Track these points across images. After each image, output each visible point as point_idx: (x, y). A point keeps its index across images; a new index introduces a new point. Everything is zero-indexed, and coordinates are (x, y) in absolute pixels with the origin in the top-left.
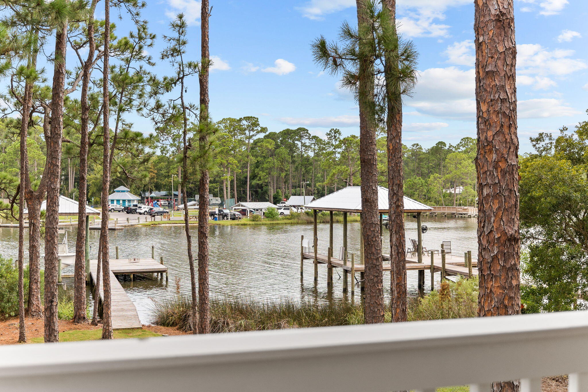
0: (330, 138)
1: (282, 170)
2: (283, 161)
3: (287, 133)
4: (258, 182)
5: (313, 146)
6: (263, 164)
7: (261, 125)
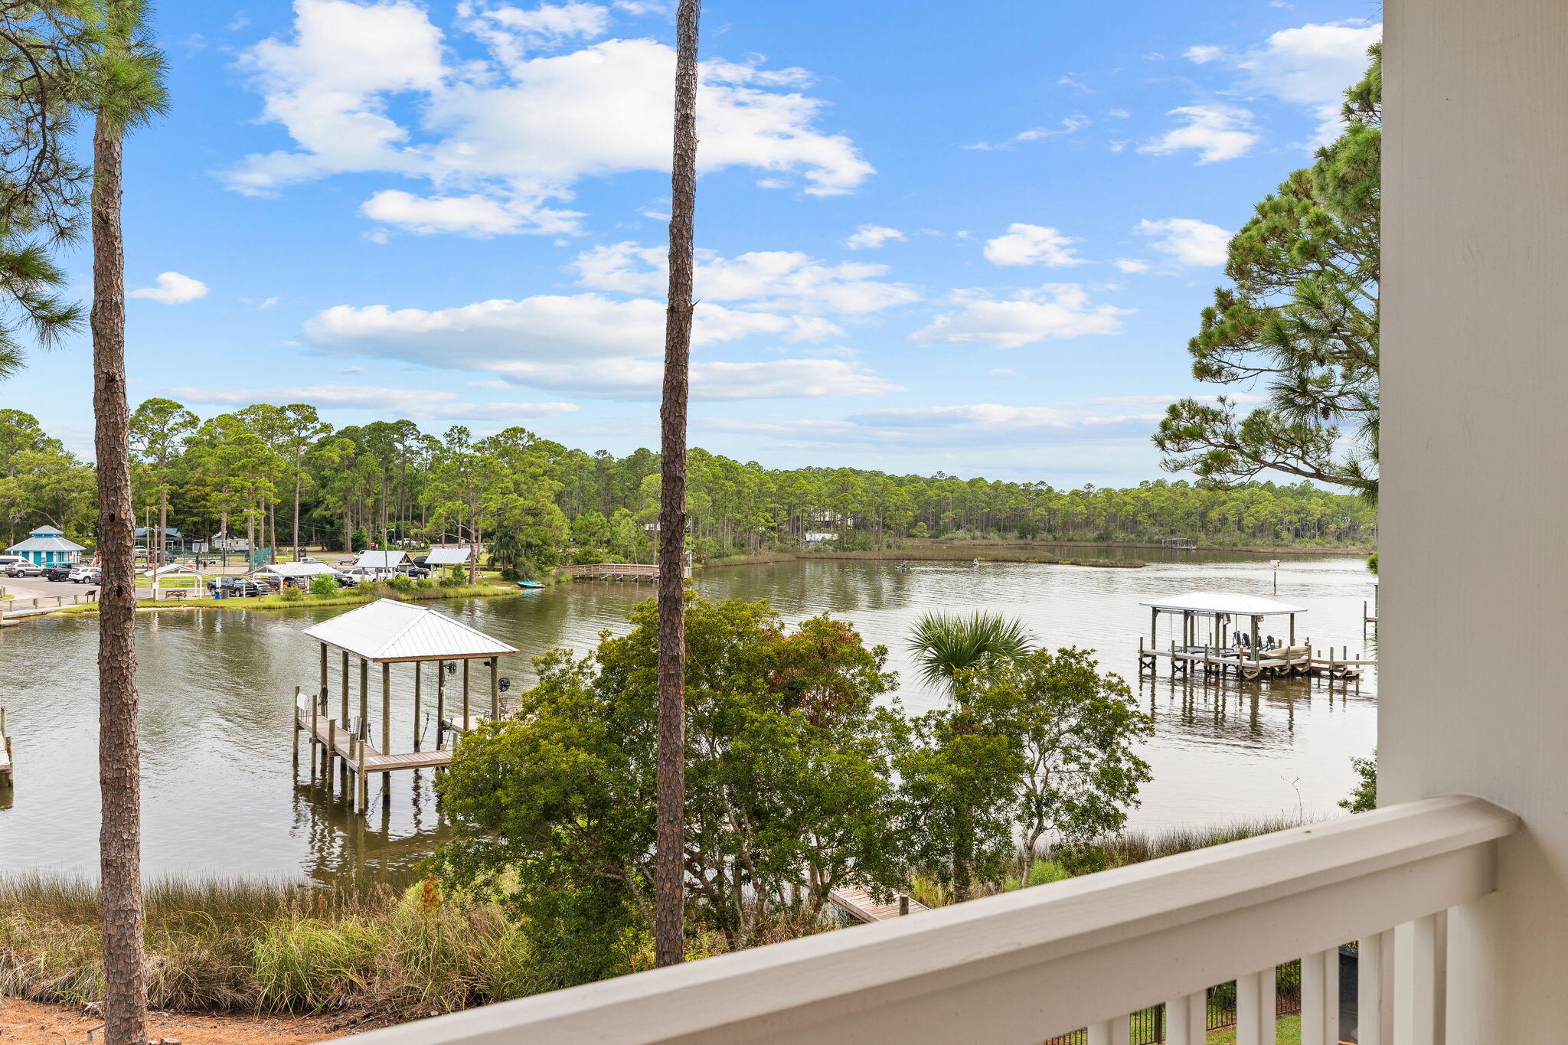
0: (451, 442)
1: (368, 493)
2: (369, 477)
3: (378, 428)
4: (324, 513)
5: (424, 452)
6: (334, 481)
7: (321, 420)
